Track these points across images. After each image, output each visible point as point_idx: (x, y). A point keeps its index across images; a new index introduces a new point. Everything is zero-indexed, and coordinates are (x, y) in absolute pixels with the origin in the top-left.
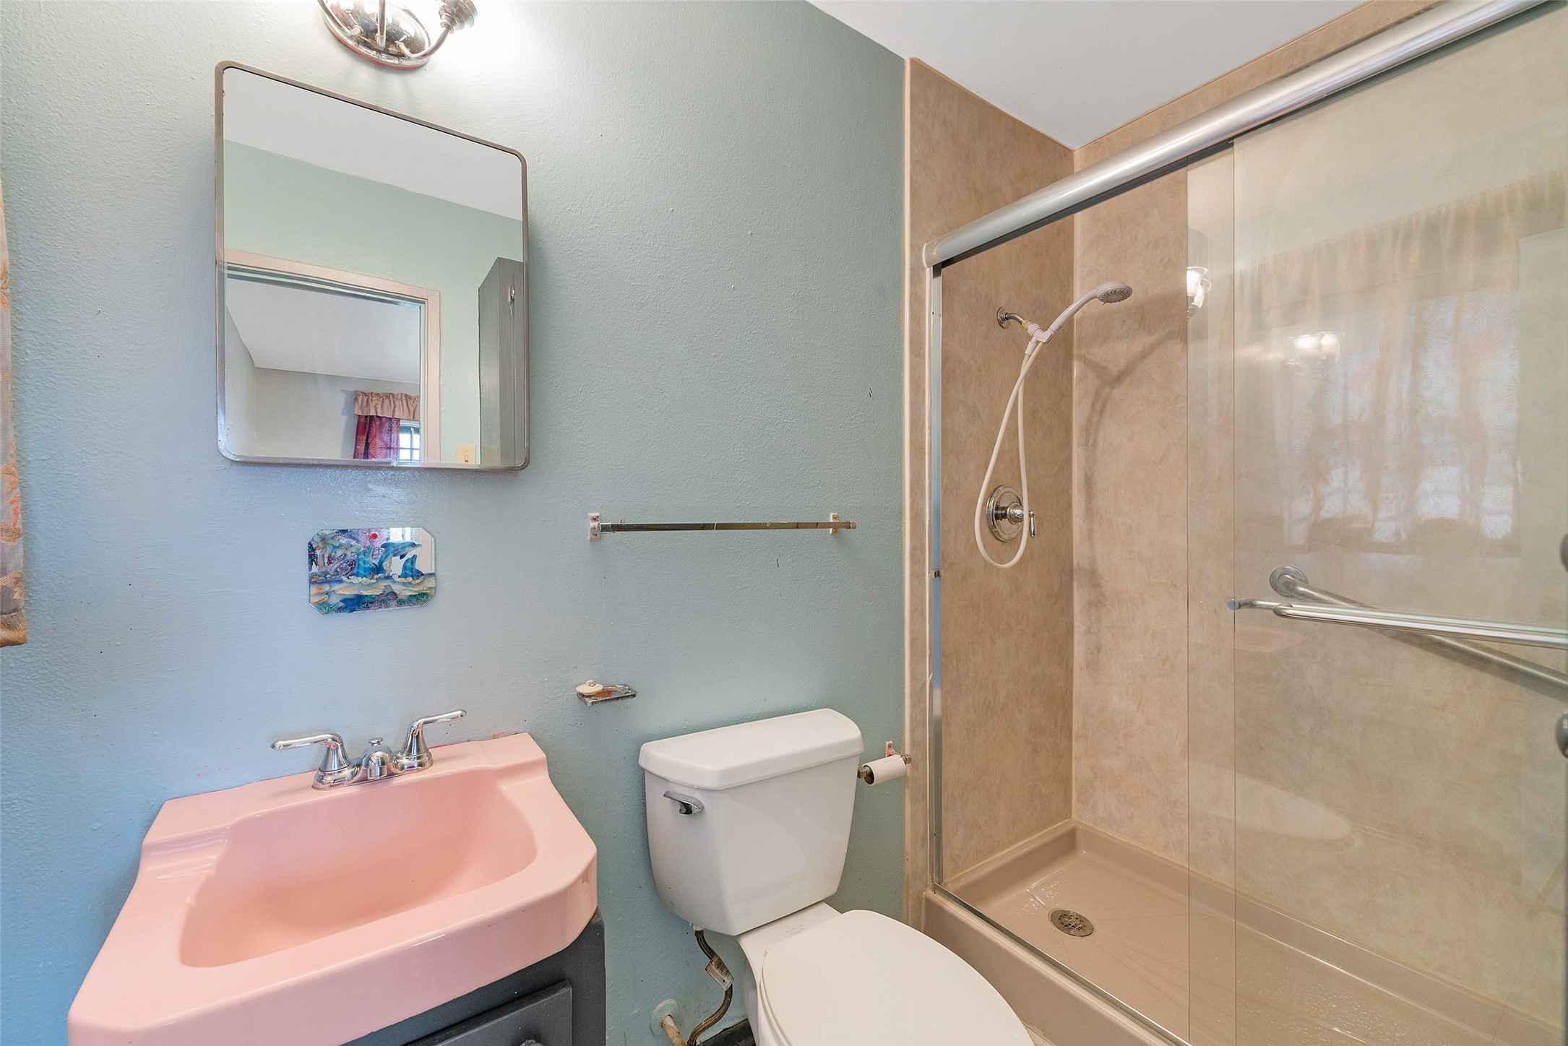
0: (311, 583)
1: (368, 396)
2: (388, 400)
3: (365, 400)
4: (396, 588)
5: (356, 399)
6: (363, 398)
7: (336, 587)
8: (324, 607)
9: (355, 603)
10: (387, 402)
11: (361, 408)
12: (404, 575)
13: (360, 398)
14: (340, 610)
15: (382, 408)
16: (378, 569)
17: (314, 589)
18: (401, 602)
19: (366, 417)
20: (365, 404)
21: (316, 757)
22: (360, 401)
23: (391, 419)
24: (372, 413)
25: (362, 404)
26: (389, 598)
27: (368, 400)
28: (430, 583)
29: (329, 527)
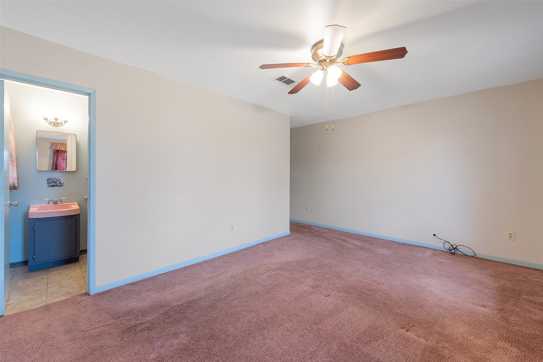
0: (47, 183)
1: (57, 144)
2: (63, 145)
3: (56, 145)
4: (58, 184)
5: (53, 145)
6: (55, 145)
7: (50, 184)
8: (49, 186)
9: (53, 186)
10: (62, 146)
11: (55, 147)
12: (59, 183)
13: (54, 144)
14: (51, 187)
15: (61, 147)
16: (56, 182)
17: (48, 184)
18: (59, 186)
19: (56, 150)
20: (56, 146)
21: (48, 202)
22: (54, 146)
23: (64, 151)
24: (58, 149)
25: (55, 146)
26: (57, 186)
27: (57, 145)
28: (63, 184)
29: (50, 177)
